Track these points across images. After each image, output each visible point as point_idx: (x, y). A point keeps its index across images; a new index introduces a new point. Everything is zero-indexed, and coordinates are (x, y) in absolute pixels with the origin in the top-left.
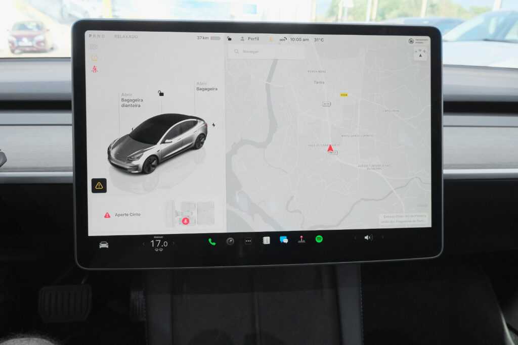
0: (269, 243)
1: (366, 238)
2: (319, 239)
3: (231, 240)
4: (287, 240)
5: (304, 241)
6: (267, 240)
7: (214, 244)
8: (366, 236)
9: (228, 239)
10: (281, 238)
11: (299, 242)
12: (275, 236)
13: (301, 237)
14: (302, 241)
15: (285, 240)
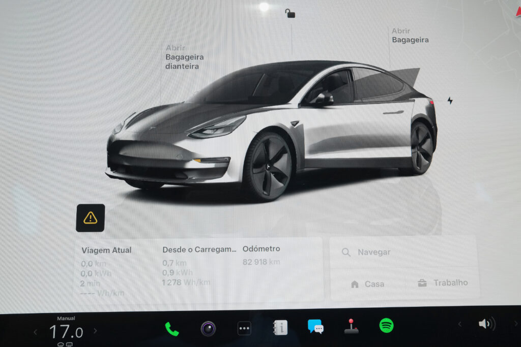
0: (285, 332)
1: (482, 324)
2: (387, 326)
3: (210, 326)
4: (322, 327)
5: (356, 330)
6: (281, 327)
7: (176, 333)
8: (482, 321)
9: (204, 324)
10: (310, 322)
11: (346, 331)
12: (297, 318)
13: (351, 321)
14: (352, 330)
15: (317, 327)
